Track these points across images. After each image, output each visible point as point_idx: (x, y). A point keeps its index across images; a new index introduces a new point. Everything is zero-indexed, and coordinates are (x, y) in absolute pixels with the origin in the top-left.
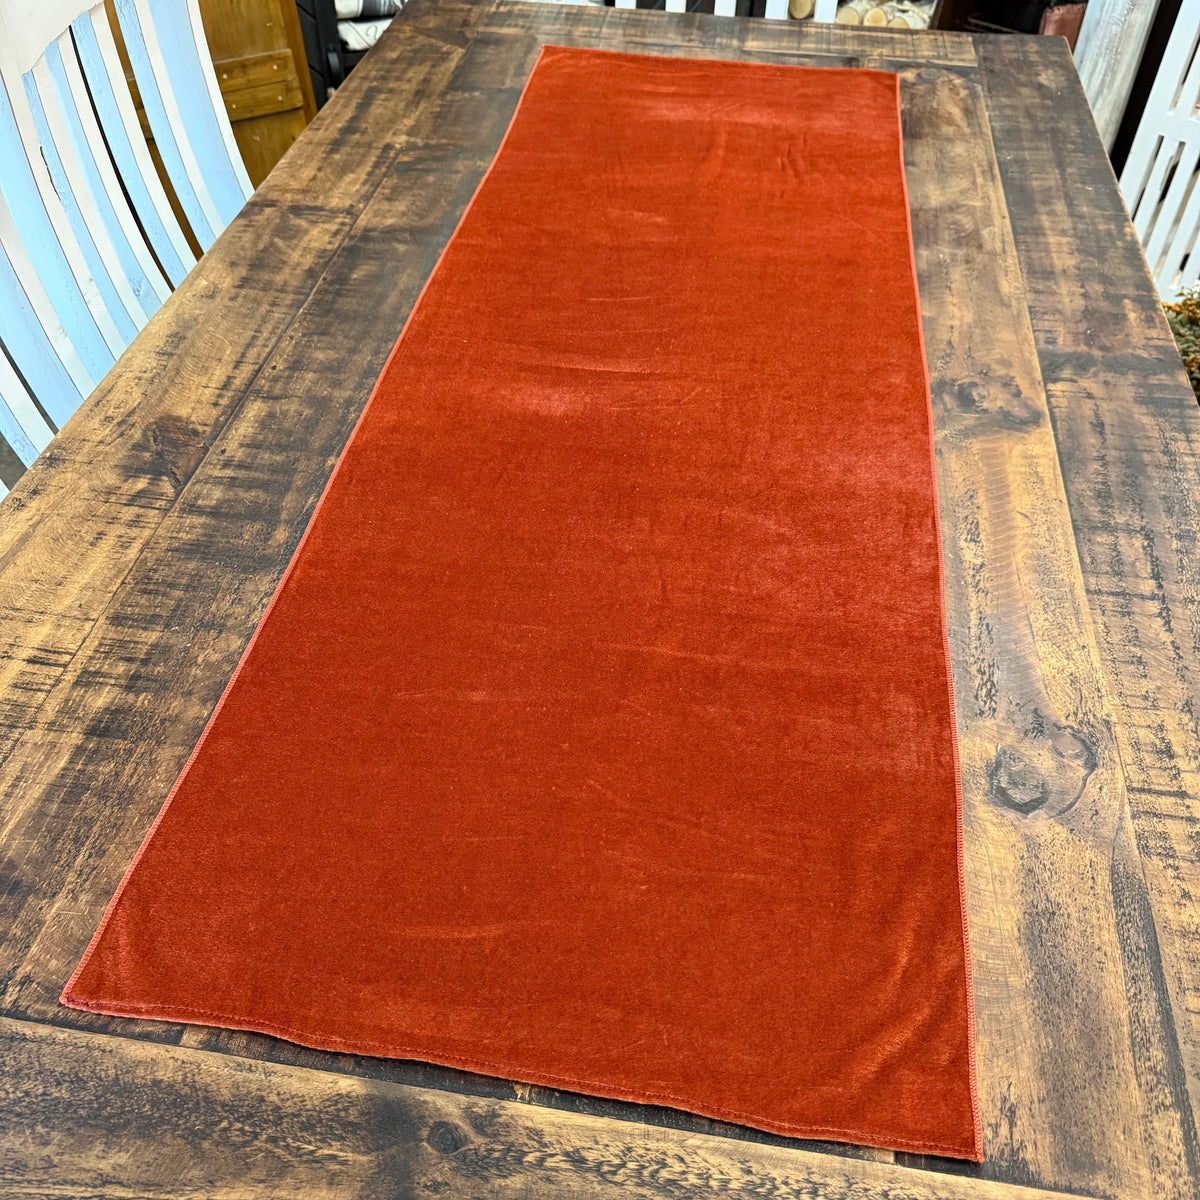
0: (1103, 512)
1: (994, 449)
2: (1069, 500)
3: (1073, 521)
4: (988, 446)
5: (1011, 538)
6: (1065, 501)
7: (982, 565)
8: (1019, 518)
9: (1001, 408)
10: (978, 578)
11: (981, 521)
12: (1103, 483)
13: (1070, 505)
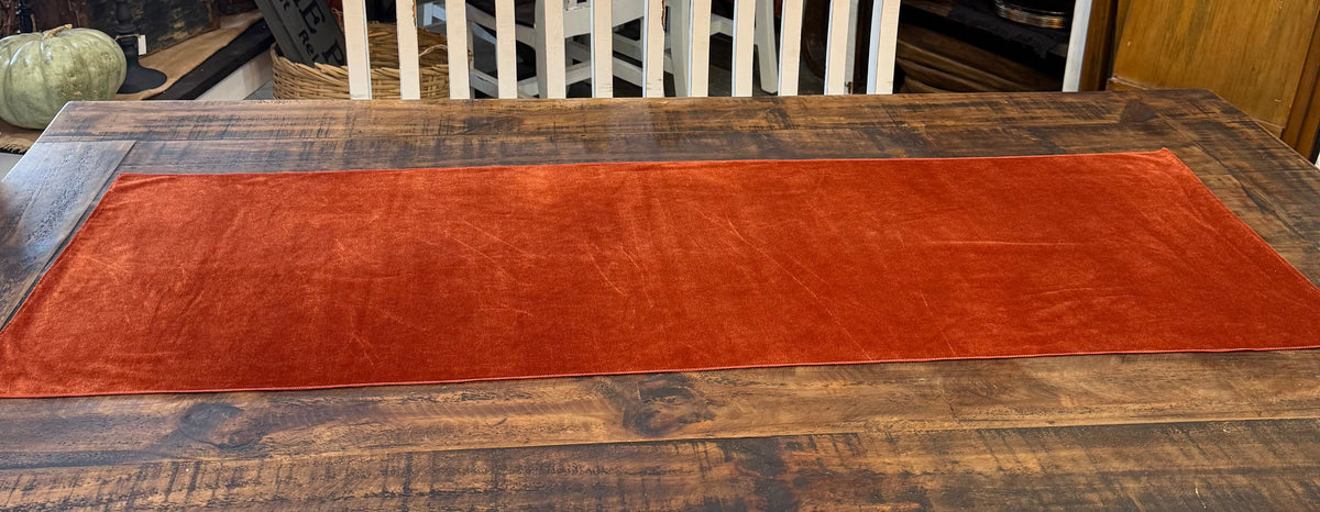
1: (593, 408)
2: (529, 448)
4: (596, 404)
5: (471, 415)
7: (435, 402)
10: (420, 400)
11: (491, 401)
13: (524, 448)
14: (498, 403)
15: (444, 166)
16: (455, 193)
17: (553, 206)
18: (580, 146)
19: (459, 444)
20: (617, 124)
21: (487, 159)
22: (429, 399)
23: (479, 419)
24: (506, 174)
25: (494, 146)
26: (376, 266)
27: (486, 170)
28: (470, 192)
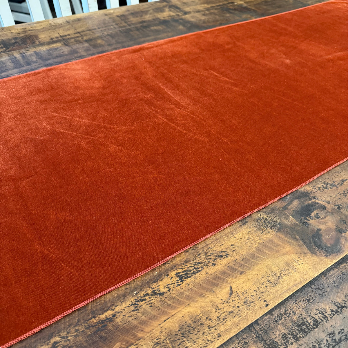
0: (284, 336)
1: (277, 245)
2: (272, 310)
3: (256, 322)
4: (276, 240)
5: (202, 295)
6: (270, 308)
7: (162, 294)
8: (227, 290)
9: (320, 230)
10: (147, 297)
11: (203, 272)
12: (316, 321)
13: (270, 312)
14: (210, 272)
15: (7, 76)
16: (30, 93)
17: (104, 88)
18: (86, 45)
19: (219, 336)
20: (96, 28)
21: (33, 65)
22: (154, 293)
23: (210, 297)
24: (54, 72)
25: (31, 55)
26: (13, 171)
27: (39, 73)
28: (39, 91)
